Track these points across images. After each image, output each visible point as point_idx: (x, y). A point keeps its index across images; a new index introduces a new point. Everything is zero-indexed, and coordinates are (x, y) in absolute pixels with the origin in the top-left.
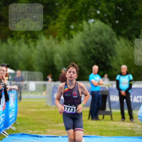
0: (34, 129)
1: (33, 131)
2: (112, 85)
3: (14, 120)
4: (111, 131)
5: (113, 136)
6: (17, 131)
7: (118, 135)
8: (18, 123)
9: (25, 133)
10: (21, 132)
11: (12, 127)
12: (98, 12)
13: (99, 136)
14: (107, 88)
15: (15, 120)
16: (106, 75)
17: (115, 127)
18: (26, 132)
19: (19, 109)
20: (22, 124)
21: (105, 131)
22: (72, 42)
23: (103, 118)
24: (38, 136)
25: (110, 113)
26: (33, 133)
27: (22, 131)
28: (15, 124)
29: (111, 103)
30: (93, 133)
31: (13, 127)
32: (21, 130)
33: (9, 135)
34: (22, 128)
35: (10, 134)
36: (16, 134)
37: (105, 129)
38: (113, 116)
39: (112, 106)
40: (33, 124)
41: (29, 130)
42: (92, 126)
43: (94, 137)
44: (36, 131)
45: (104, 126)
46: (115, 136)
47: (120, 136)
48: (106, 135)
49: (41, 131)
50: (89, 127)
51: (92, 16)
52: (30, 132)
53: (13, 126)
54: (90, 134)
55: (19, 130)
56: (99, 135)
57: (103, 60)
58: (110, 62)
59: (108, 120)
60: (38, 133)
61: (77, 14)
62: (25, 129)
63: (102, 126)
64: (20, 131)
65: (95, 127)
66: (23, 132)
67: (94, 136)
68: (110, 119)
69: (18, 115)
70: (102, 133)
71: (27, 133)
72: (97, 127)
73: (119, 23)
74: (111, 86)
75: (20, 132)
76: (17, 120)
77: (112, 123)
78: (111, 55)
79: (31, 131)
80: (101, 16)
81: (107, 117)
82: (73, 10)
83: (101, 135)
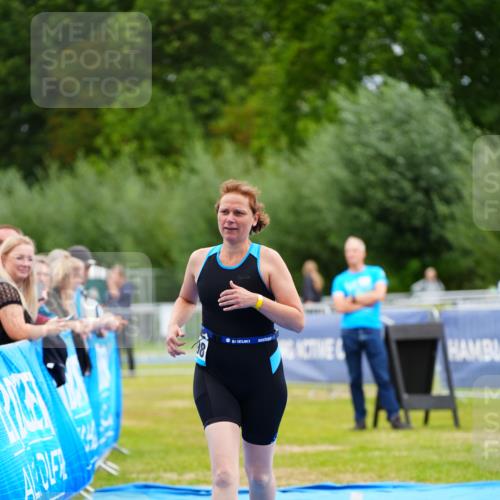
0: (183, 469)
1: (180, 474)
2: (454, 304)
3: (110, 440)
4: (457, 464)
5: (464, 481)
6: (124, 477)
7: (480, 477)
8: (125, 451)
9: (150, 483)
10: (138, 479)
11: (105, 463)
12: (398, 50)
13: (412, 483)
14: (436, 314)
15: (116, 438)
16: (431, 273)
17: (469, 450)
18: (156, 479)
19: (126, 404)
20: (139, 454)
21: (435, 466)
22: (303, 162)
23: (426, 420)
24: (197, 493)
25: (449, 403)
26: (179, 482)
27: (143, 476)
28: (116, 455)
29: (452, 367)
30: (393, 475)
31: (109, 463)
32: (139, 473)
33: (97, 491)
34: (139, 467)
35: (99, 489)
36: (121, 485)
37: (435, 458)
38: (461, 414)
39: (456, 376)
40: (180, 450)
41: (165, 471)
42: (388, 449)
43: (395, 487)
44: (190, 476)
45: (431, 447)
46: (469, 480)
47: (489, 482)
48: (438, 480)
49: (208, 473)
50: (377, 453)
51: (376, 66)
52: (169, 478)
53: (107, 459)
54: (380, 477)
55: (132, 473)
56: (411, 479)
57: (417, 222)
58: (443, 227)
59: (442, 428)
60: (198, 482)
61: (320, 57)
62: (152, 471)
63: (423, 448)
64: (134, 476)
65: (397, 454)
66: (146, 480)
67: (396, 483)
68: (451, 422)
69: (125, 423)
70: (424, 472)
71: (158, 483)
72: (405, 453)
73: (470, 85)
74: (449, 308)
75: (133, 480)
76: (121, 440)
77: (459, 435)
78: (447, 201)
79: (173, 476)
80: (407, 61)
81: (440, 417)
82: (306, 45)
83: (421, 480)
